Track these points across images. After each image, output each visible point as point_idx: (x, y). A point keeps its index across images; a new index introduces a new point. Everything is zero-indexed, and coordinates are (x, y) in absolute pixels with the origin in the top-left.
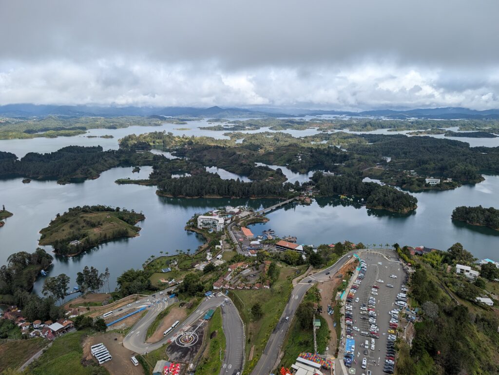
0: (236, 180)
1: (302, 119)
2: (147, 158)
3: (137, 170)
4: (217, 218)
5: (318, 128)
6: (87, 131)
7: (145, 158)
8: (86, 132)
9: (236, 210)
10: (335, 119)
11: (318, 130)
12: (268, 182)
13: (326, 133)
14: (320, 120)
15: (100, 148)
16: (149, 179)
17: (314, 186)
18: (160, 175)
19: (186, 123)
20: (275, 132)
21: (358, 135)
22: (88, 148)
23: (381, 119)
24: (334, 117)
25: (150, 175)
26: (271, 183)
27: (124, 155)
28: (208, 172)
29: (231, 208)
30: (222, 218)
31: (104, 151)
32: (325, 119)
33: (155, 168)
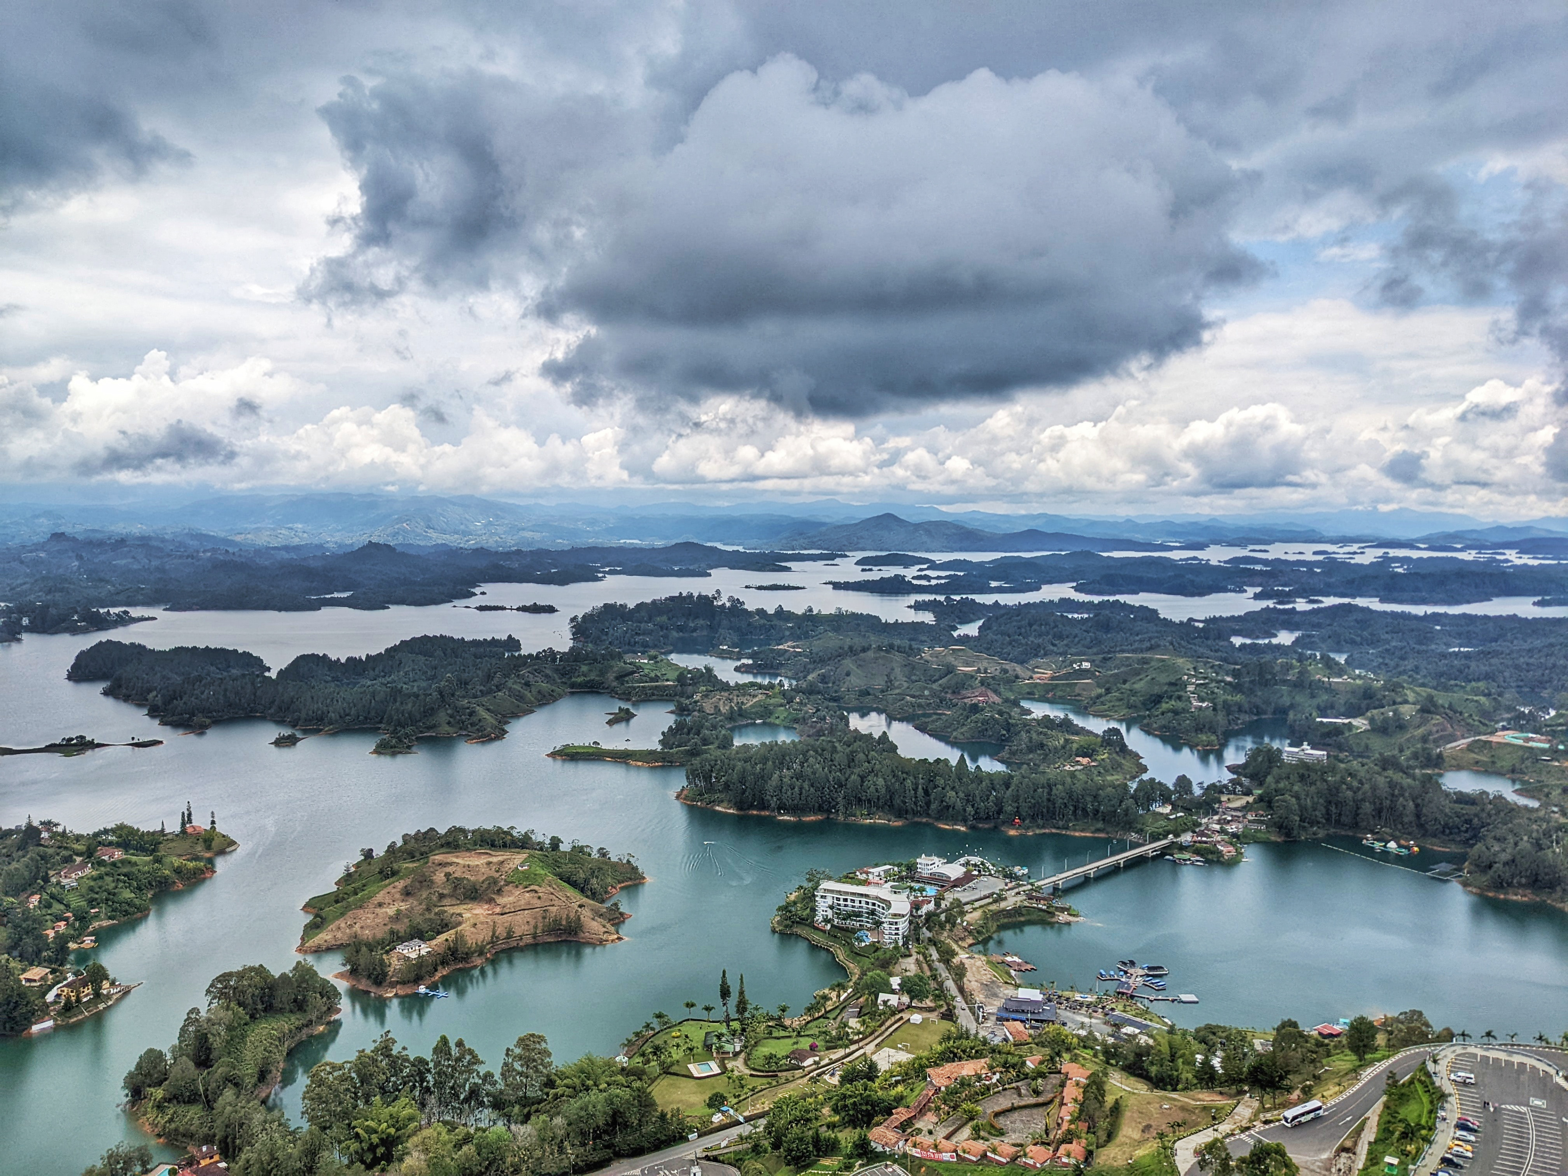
0: (954, 762)
1: (1195, 558)
2: (656, 679)
3: (624, 717)
4: (884, 892)
5: (1258, 590)
6: (477, 590)
7: (652, 680)
8: (475, 594)
9: (955, 871)
10: (1320, 558)
11: (1257, 597)
12: (1072, 775)
13: (1290, 606)
14: (1265, 562)
15: (512, 643)
16: (659, 748)
17: (1250, 799)
18: (698, 734)
19: (788, 569)
20: (1096, 599)
21: (1416, 617)
22: (475, 643)
23: (1507, 561)
24: (1315, 553)
25: (663, 733)
26: (1082, 777)
27: (584, 668)
28: (856, 730)
29: (936, 859)
30: (904, 896)
31: (524, 652)
32: (1284, 557)
33: (681, 710)
